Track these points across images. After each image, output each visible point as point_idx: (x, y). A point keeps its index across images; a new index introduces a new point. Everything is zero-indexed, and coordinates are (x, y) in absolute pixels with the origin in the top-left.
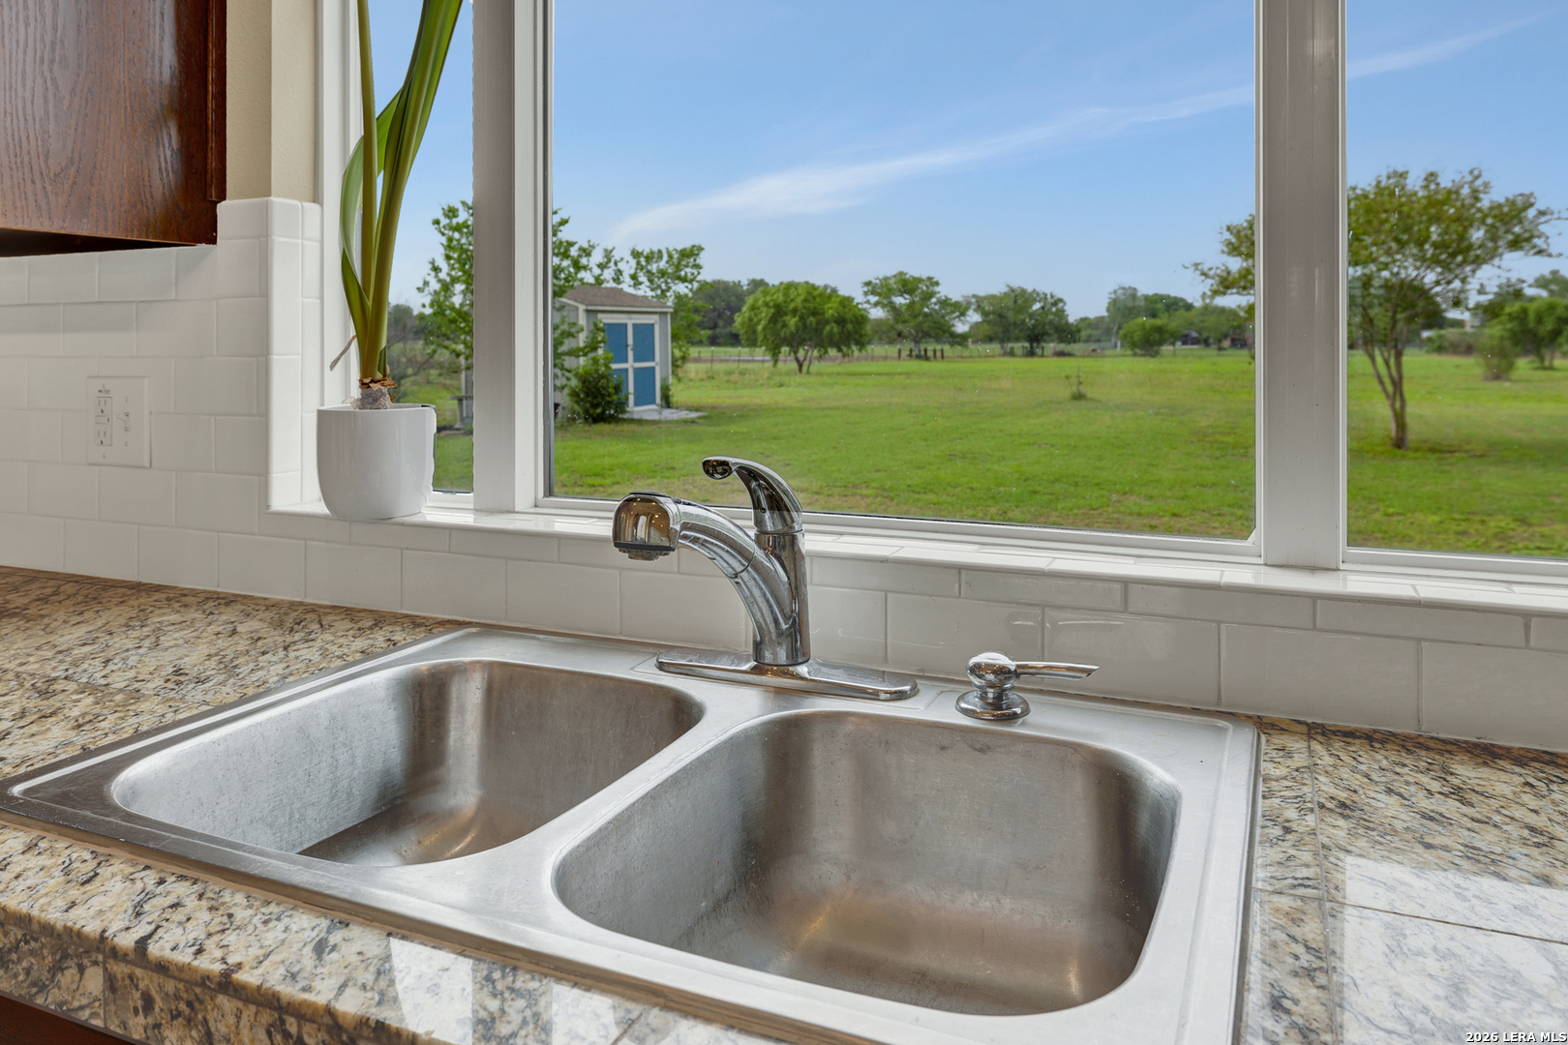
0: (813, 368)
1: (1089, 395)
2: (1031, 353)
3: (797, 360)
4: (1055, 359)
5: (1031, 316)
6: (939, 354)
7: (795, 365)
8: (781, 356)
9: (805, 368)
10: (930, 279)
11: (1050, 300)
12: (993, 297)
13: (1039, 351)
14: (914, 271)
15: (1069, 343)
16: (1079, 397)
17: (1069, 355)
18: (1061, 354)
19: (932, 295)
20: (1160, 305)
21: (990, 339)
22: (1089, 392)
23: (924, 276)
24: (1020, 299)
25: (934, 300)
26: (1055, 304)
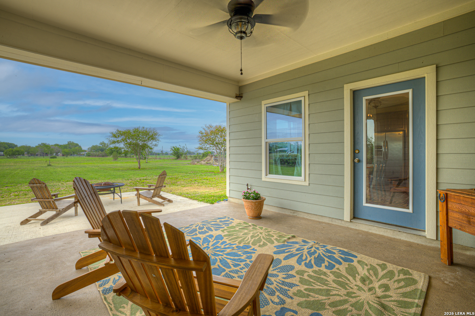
22: (52, 164)
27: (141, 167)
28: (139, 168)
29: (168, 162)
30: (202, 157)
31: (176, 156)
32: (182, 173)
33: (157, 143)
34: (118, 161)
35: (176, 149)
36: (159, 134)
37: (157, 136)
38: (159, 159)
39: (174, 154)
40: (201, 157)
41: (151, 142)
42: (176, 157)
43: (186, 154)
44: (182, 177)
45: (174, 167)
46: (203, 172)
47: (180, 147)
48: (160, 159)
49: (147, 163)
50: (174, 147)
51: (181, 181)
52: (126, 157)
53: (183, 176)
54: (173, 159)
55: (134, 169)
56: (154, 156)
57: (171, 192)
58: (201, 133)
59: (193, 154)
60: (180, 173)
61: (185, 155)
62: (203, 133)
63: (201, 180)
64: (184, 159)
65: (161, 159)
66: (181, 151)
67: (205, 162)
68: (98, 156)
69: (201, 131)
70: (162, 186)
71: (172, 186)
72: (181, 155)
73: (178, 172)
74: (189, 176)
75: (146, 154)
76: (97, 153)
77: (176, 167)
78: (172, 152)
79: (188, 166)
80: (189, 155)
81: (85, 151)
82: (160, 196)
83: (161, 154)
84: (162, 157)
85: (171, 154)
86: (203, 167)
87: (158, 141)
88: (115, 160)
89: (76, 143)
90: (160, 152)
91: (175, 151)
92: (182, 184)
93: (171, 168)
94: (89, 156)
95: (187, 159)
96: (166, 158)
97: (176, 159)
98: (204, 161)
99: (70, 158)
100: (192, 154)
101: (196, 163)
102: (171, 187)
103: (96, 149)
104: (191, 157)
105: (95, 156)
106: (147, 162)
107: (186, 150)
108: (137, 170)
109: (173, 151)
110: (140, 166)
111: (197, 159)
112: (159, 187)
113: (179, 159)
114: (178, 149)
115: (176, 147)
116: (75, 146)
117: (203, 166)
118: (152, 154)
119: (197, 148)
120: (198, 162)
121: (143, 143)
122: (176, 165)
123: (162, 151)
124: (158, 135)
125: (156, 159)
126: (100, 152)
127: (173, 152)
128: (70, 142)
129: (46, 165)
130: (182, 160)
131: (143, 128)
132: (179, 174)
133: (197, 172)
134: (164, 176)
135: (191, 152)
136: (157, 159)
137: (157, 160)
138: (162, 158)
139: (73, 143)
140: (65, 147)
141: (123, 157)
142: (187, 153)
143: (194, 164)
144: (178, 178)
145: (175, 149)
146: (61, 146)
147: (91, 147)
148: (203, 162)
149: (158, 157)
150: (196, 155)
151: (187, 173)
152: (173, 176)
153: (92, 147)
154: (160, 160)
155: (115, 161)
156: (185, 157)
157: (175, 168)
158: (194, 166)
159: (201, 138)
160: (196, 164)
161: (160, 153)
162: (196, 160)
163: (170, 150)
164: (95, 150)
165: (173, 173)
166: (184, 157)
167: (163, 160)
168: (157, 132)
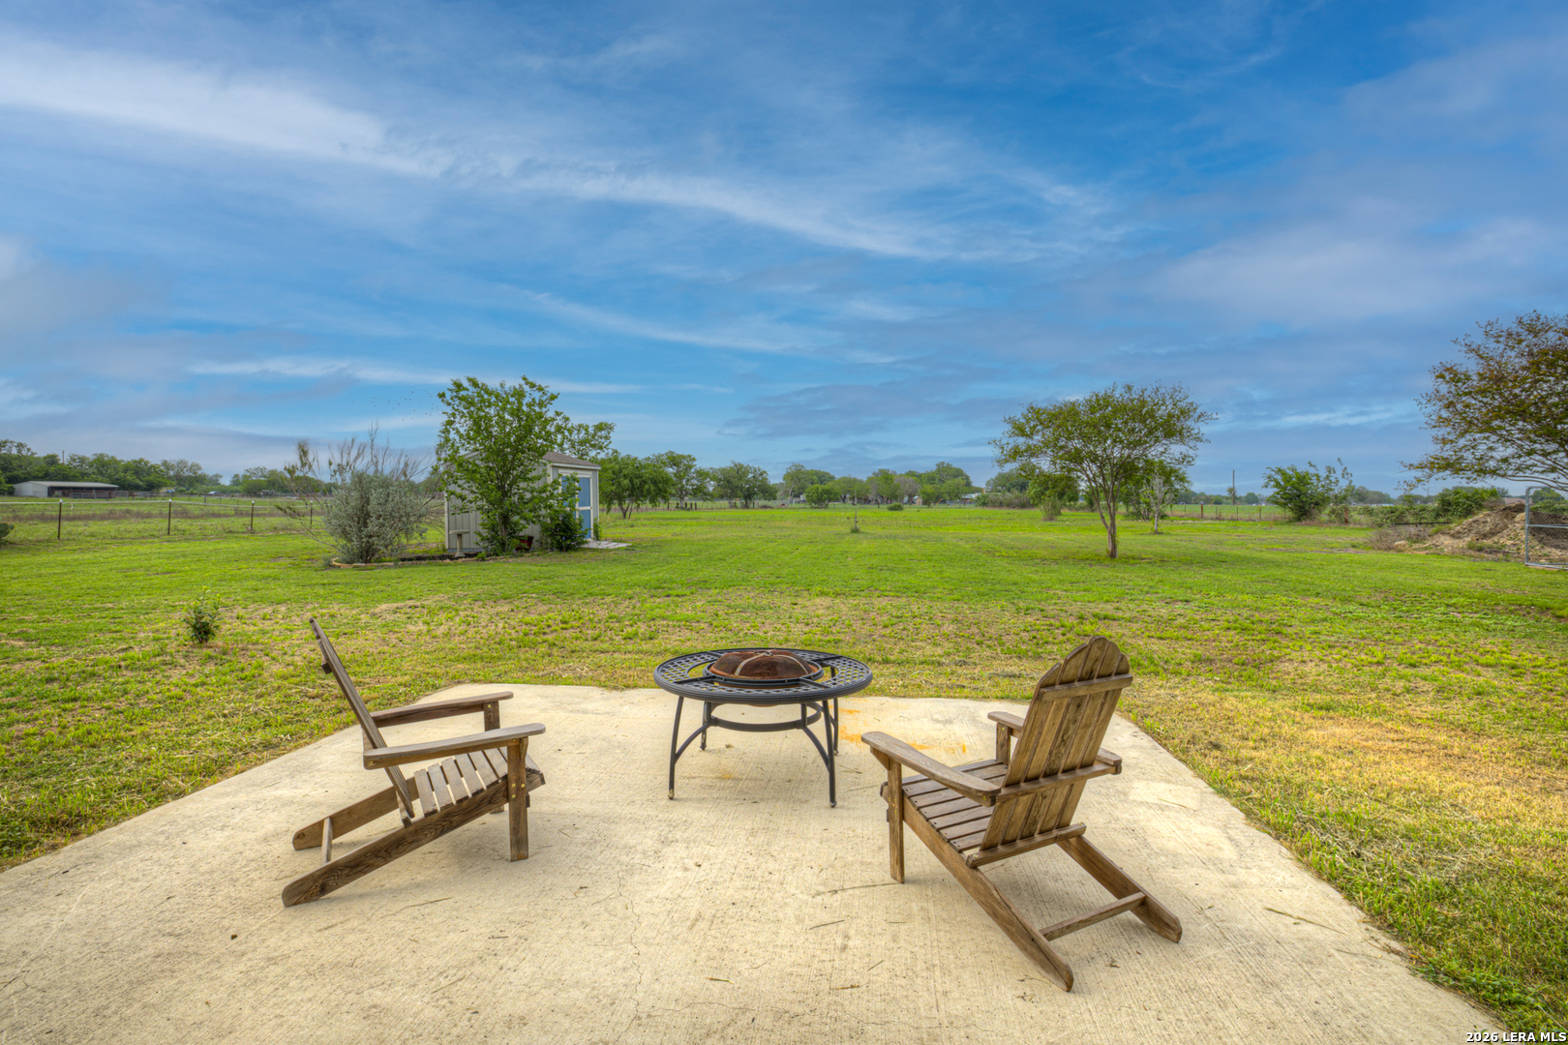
0: (633, 516)
1: (862, 530)
2: (746, 507)
3: (622, 508)
4: (761, 510)
5: (748, 482)
6: (694, 506)
7: (621, 514)
8: (613, 507)
9: (627, 515)
10: (689, 456)
11: (758, 472)
12: (724, 469)
13: (751, 506)
14: (679, 451)
15: (769, 500)
16: (855, 531)
17: (770, 507)
18: (765, 507)
19: (690, 467)
20: (815, 477)
21: (722, 497)
22: (862, 529)
23: (686, 454)
24: (740, 471)
25: (693, 470)
26: (761, 474)
27: (1120, 549)
28: (1113, 555)
29: (1250, 532)
30: (1438, 515)
31: (1292, 509)
32: (1318, 595)
33: (1191, 452)
34: (1057, 523)
35: (1291, 478)
36: (1198, 411)
37: (1190, 423)
38: (1212, 519)
39: (1283, 501)
40: (1428, 517)
41: (1161, 449)
42: (1289, 514)
43: (1341, 499)
44: (1313, 621)
45: (1278, 557)
46: (1462, 600)
47: (1312, 471)
48: (1217, 519)
49: (1157, 532)
50: (1280, 471)
51: (1306, 656)
52: (1093, 511)
53: (1320, 616)
54: (1275, 520)
55: (1090, 560)
56: (1195, 509)
57: (1211, 761)
58: (1452, 375)
59: (1380, 502)
60: (1305, 593)
61: (1336, 503)
62: (1468, 378)
63: (1459, 668)
64: (1330, 521)
65: (1223, 519)
66: (1317, 488)
67: (1462, 543)
68: (1010, 505)
69: (1447, 370)
70: (1086, 765)
71: (1235, 685)
72: (1317, 504)
73: (1294, 590)
74: (1358, 619)
75: (1155, 498)
76: (1008, 495)
77: (1286, 556)
78: (1270, 492)
79: (1356, 557)
80: (1360, 506)
81: (978, 490)
82: (1073, 840)
83: (1227, 498)
84: (1227, 510)
85: (1273, 501)
86: (1451, 570)
87: (1192, 444)
88: (1051, 519)
89: (958, 467)
90: (1226, 494)
91: (1285, 488)
92: (1310, 680)
93: (1261, 562)
94: (984, 504)
95: (1347, 522)
96: (1247, 516)
97: (1290, 521)
98: (1453, 536)
99: (937, 511)
100: (1372, 503)
101: (1402, 542)
102: (1230, 702)
103: (1008, 485)
104: (1370, 512)
105: (1001, 505)
106: (1159, 530)
107: (1344, 484)
108: (1100, 562)
109: (1278, 485)
110: (1114, 547)
111: (1407, 524)
112: (1050, 774)
113: (1308, 521)
114: (1303, 480)
115: (1294, 470)
116: (955, 476)
117: (1448, 563)
118: (1187, 498)
119: (1421, 467)
120: (1417, 539)
121: (1126, 452)
122: (1287, 551)
123: (1232, 490)
124: (1196, 416)
125: (1202, 517)
126: (1017, 493)
127: (1276, 490)
128: (943, 463)
129: (849, 531)
130: (1321, 524)
131: (1129, 388)
132: (1300, 601)
133: (1416, 600)
134: (1099, 687)
135: (1368, 492)
136: (1206, 519)
137: (1205, 522)
138: (1229, 517)
139: (949, 467)
140: (931, 479)
141: (1082, 508)
142: (1349, 498)
143: (1389, 549)
144: (1284, 630)
145: (1288, 479)
146: (919, 476)
147: (994, 477)
148: (1446, 541)
149: (1210, 510)
150: (1401, 507)
151: (1347, 600)
152: (1257, 609)
153: (996, 478)
154: (1218, 524)
155: (1049, 523)
156: (1339, 515)
157: (1278, 565)
158: (1393, 557)
159: (1450, 405)
160: (1401, 551)
161: (1223, 497)
162: (1402, 529)
163: (1263, 481)
164: (1004, 486)
165: (1263, 594)
166: (1333, 512)
167: (1231, 523)
168: (1189, 400)
